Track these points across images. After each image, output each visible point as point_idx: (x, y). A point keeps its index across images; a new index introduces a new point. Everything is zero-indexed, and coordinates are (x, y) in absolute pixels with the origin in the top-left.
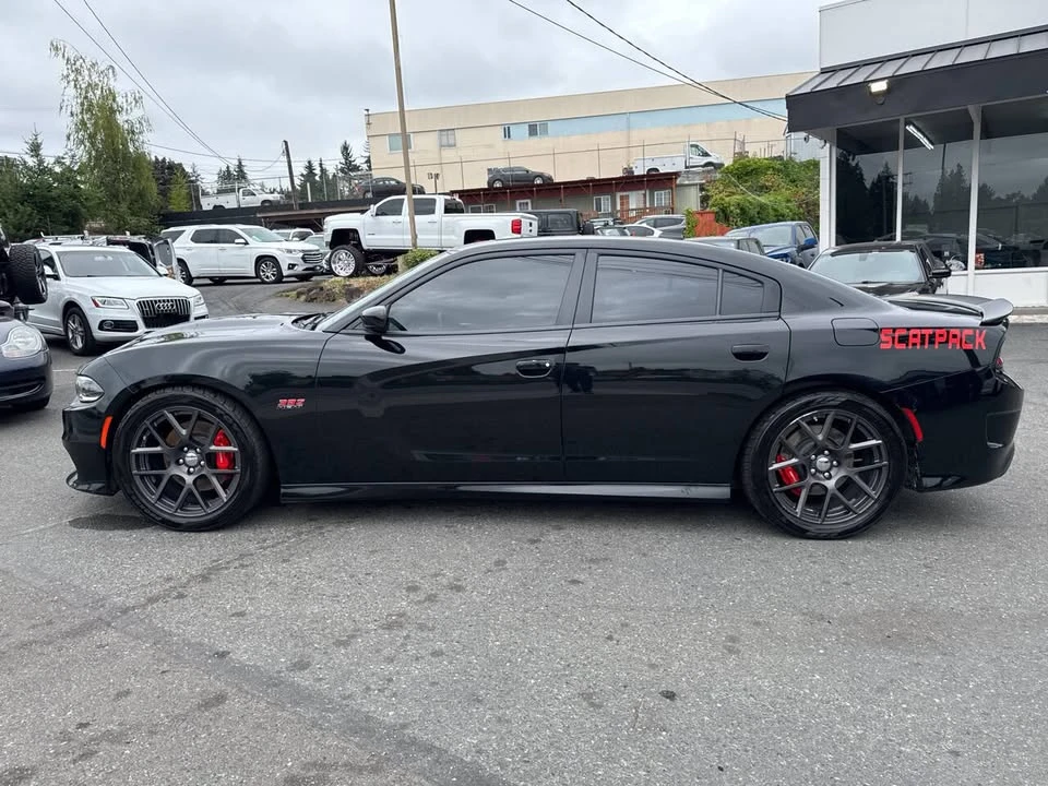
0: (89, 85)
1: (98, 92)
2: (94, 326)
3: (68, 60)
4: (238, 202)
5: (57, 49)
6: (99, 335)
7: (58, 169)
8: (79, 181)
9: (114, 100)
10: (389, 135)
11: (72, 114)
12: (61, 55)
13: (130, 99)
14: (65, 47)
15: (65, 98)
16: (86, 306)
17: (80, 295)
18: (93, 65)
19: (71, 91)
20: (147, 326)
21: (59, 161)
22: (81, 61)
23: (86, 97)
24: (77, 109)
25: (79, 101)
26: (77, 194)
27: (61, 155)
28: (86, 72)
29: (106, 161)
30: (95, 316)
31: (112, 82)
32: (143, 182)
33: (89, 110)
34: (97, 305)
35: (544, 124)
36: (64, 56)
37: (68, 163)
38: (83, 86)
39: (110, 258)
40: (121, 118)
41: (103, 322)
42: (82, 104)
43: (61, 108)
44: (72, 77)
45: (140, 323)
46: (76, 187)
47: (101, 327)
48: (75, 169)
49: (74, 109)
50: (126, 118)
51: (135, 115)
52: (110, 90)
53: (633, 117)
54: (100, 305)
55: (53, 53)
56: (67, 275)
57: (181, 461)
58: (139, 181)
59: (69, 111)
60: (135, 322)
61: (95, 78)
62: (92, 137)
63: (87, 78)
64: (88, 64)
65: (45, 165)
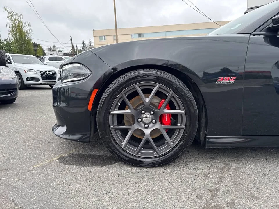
0: (15, 20)
1: (18, 22)
2: (24, 79)
3: (9, 12)
4: (57, 53)
5: (6, 9)
6: (26, 82)
7: (5, 43)
8: (11, 46)
9: (22, 24)
10: (100, 36)
11: (10, 28)
12: (7, 11)
13: (27, 24)
14: (8, 9)
15: (8, 23)
16: (22, 72)
17: (20, 69)
18: (16, 14)
19: (10, 21)
20: (43, 79)
21: (5, 40)
22: (13, 13)
23: (14, 23)
24: (11, 26)
25: (12, 24)
26: (11, 50)
27: (6, 39)
28: (14, 16)
29: (19, 41)
30: (25, 76)
31: (21, 19)
32: (30, 47)
33: (15, 26)
34: (26, 72)
35: (143, 34)
36: (8, 11)
37: (8, 41)
38: (13, 20)
39: (29, 58)
40: (24, 29)
41: (28, 78)
42: (13, 25)
43: (7, 26)
44: (10, 17)
45: (40, 79)
46: (10, 48)
47: (27, 80)
48: (10, 43)
49: (10, 26)
50: (25, 29)
51: (28, 28)
52: (21, 21)
53: (167, 33)
54: (27, 72)
55: (5, 10)
56: (14, 62)
57: (140, 120)
58: (29, 47)
59: (9, 27)
60: (38, 78)
61: (17, 18)
62: (15, 34)
63: (14, 18)
64: (15, 14)
65: (2, 41)
